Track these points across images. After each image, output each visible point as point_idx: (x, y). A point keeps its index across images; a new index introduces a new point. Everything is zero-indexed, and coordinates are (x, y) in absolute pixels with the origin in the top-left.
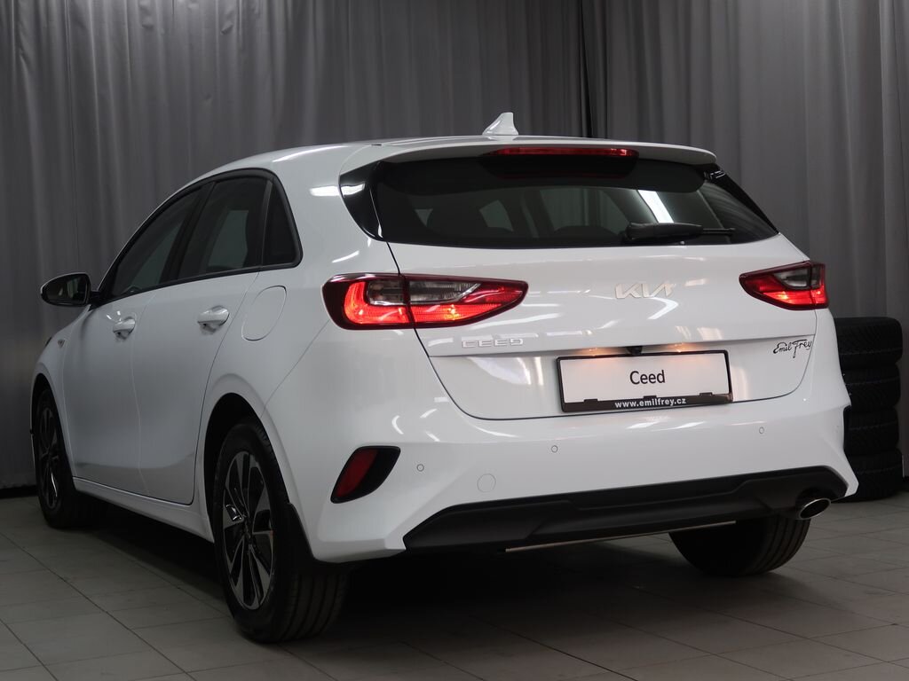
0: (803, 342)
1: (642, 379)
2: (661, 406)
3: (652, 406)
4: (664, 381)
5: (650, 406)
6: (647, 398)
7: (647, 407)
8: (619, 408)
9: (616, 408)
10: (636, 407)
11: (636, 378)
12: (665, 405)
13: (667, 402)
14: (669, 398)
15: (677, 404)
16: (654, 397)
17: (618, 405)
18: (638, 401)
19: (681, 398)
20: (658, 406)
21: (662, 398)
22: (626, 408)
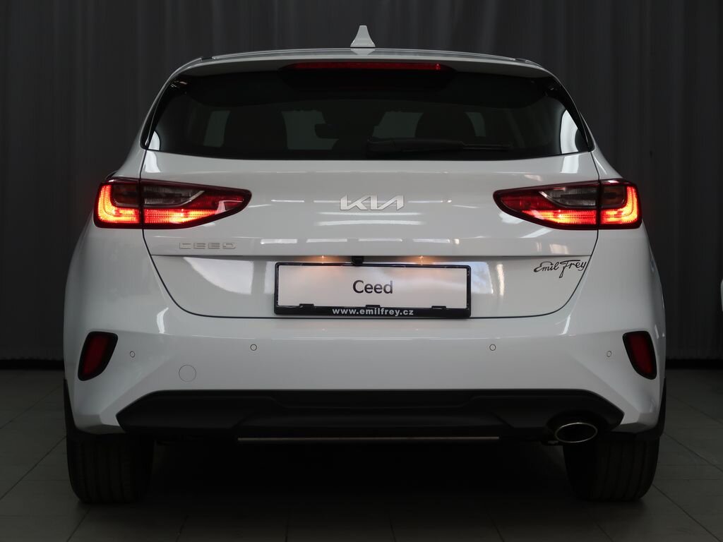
0: (575, 263)
1: (366, 288)
2: (384, 315)
3: (374, 315)
4: (391, 292)
5: (371, 315)
6: (368, 307)
7: (368, 315)
8: (336, 314)
9: (333, 314)
10: (356, 315)
11: (360, 287)
12: (388, 314)
13: (391, 312)
14: (394, 309)
15: (403, 315)
16: (378, 306)
17: (335, 311)
18: (358, 309)
19: (408, 309)
20: (381, 315)
21: (386, 308)
22: (344, 315)
